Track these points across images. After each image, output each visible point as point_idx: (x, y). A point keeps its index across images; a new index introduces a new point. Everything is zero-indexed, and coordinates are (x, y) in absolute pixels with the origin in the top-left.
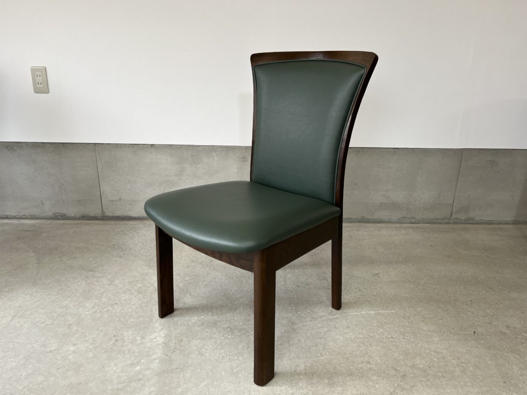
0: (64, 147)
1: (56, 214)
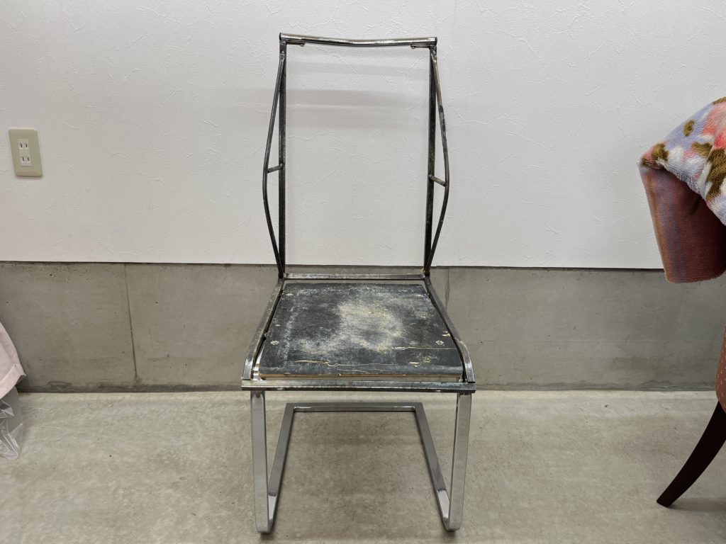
0: (69, 269)
1: (53, 384)
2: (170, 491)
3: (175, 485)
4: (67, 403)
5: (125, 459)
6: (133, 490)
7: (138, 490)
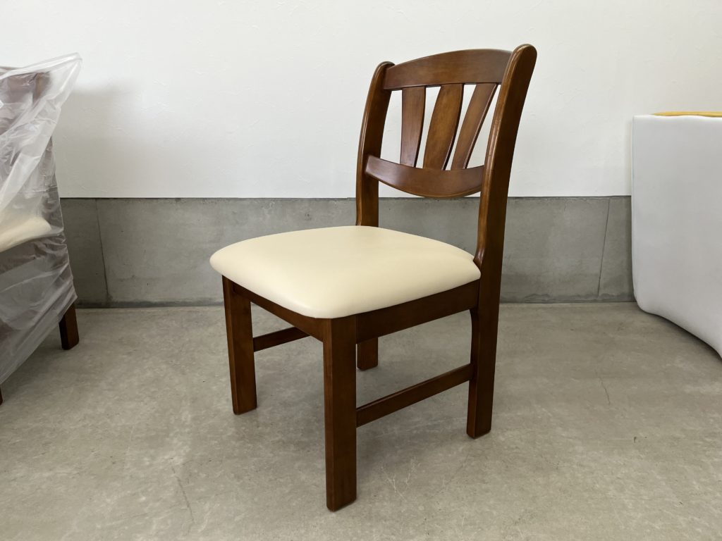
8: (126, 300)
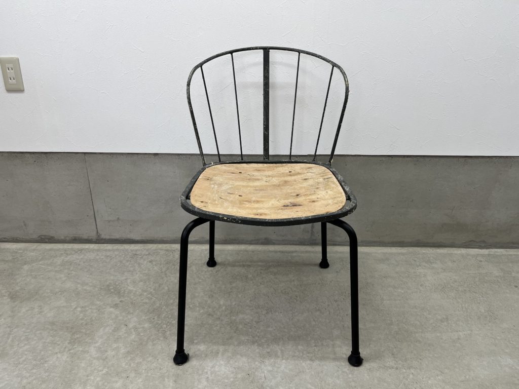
0: (47, 157)
1: (43, 237)
2: (112, 309)
3: (116, 306)
4: (51, 250)
5: (85, 287)
6: (87, 308)
7: (91, 308)
8: (113, 237)
